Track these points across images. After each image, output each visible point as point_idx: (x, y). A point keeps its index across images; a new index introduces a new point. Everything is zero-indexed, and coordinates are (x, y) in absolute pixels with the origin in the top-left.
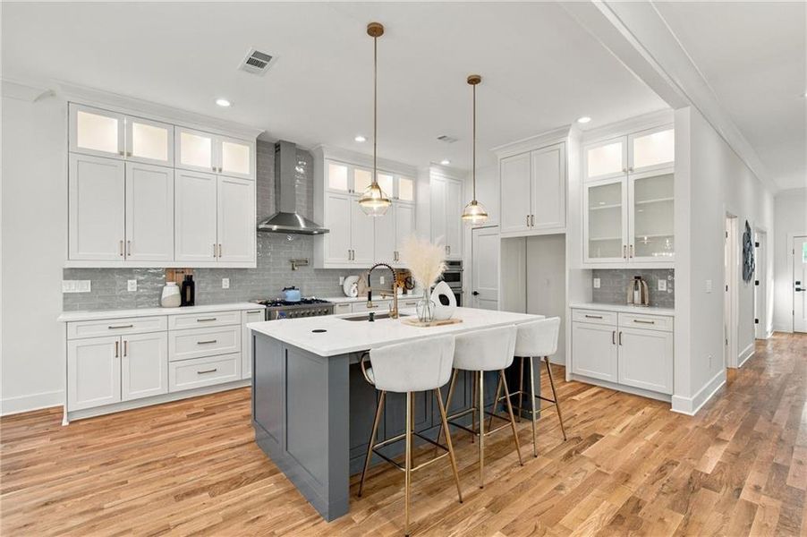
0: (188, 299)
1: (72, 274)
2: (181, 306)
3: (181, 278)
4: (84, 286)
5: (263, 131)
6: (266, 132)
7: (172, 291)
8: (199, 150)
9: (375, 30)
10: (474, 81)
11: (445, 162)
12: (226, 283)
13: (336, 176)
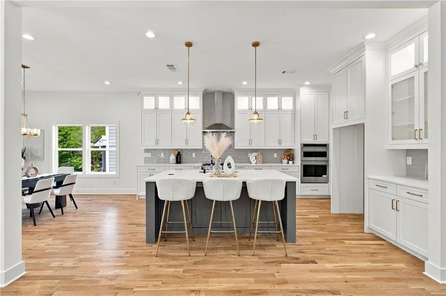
0: (179, 160)
1: (147, 151)
2: (176, 163)
3: (177, 153)
4: (149, 155)
5: (204, 89)
6: (205, 89)
7: (173, 158)
8: (180, 103)
9: (189, 45)
10: (256, 45)
11: (307, 83)
12: (194, 155)
13: (242, 103)
